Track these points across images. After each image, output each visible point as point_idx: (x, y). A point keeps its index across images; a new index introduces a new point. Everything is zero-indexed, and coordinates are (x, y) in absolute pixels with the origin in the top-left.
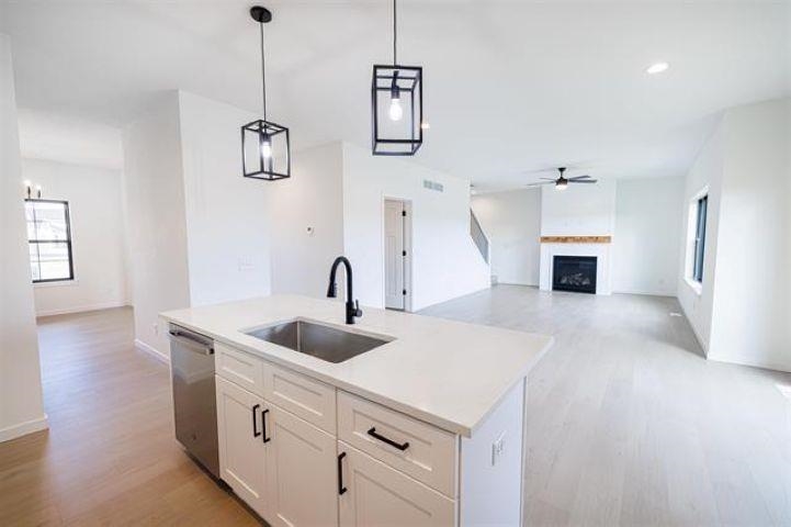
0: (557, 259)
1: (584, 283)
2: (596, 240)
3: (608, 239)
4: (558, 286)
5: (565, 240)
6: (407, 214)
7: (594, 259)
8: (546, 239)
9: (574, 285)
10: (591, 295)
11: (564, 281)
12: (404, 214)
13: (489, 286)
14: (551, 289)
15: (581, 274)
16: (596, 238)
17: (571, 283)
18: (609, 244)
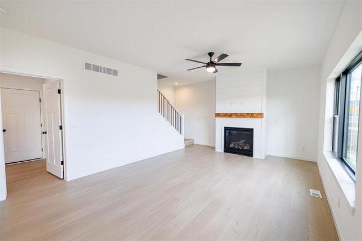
0: (226, 129)
1: (245, 148)
2: (251, 115)
3: (260, 115)
4: (228, 149)
5: (230, 115)
6: (61, 91)
7: (251, 130)
8: (218, 115)
9: (239, 149)
10: (249, 158)
11: (232, 146)
12: (59, 92)
13: (184, 147)
14: (223, 151)
15: (243, 141)
16: (252, 114)
17: (236, 147)
18: (262, 119)
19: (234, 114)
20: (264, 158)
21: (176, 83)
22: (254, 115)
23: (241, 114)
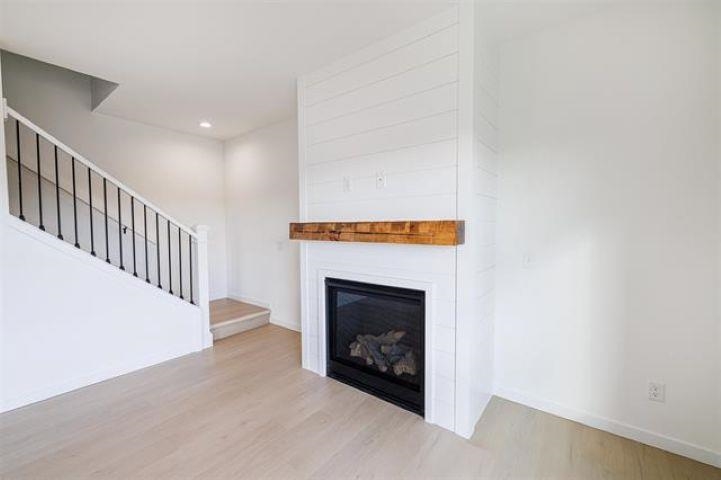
0: (330, 285)
1: (398, 370)
2: (410, 232)
3: (452, 232)
5: (335, 232)
7: (417, 298)
8: (301, 230)
9: (376, 371)
11: (356, 352)
13: (211, 344)
14: (323, 373)
15: (399, 335)
16: (414, 226)
17: (369, 361)
18: (459, 247)
19: (349, 225)
20: (468, 436)
21: (206, 125)
22: (422, 230)
23: (373, 224)
